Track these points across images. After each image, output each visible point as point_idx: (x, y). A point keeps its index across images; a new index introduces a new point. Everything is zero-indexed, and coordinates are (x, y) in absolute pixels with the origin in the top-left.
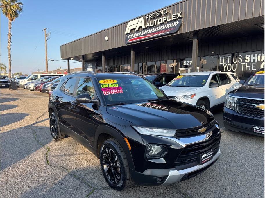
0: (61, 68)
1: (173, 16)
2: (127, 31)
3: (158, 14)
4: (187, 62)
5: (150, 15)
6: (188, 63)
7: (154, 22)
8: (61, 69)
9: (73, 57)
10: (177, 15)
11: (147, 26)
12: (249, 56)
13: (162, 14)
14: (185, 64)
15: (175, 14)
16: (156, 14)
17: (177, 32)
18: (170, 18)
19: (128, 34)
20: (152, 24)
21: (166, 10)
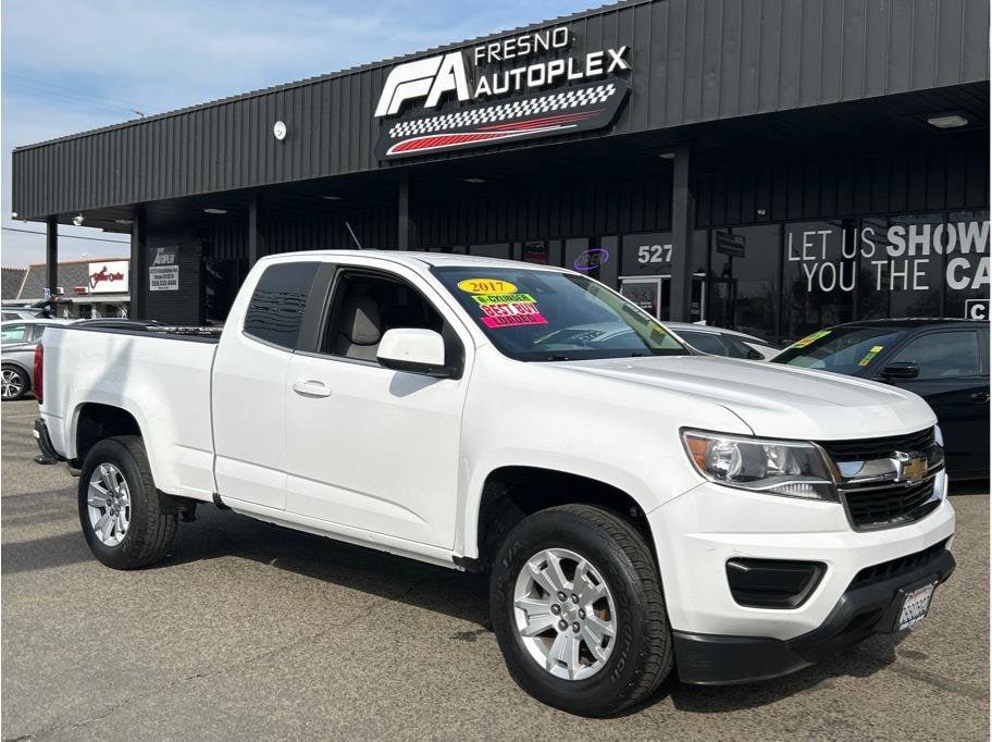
1: (593, 59)
2: (387, 105)
3: (528, 44)
4: (653, 249)
5: (494, 49)
6: (657, 254)
7: (512, 78)
10: (606, 60)
12: (901, 230)
13: (547, 47)
14: (643, 257)
15: (600, 54)
16: (520, 45)
17: (608, 128)
18: (579, 66)
19: (388, 117)
20: (501, 85)
21: (561, 33)
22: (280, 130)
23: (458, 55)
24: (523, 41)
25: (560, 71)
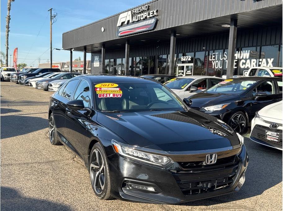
0: (80, 58)
1: (151, 13)
2: (119, 24)
3: (141, 9)
5: (136, 10)
7: (138, 17)
8: (80, 60)
9: (74, 48)
10: (153, 12)
11: (133, 20)
13: (144, 10)
15: (152, 11)
16: (140, 9)
17: (153, 29)
18: (149, 14)
19: (119, 26)
20: (137, 19)
21: (146, 6)
22: (103, 29)
23: (130, 11)
24: (141, 8)
25: (146, 16)
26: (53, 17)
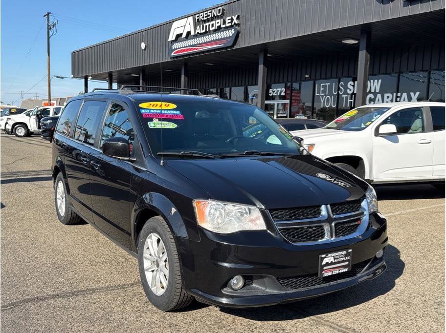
1: (229, 20)
2: (172, 37)
3: (210, 14)
5: (201, 15)
9: (92, 75)
10: (232, 20)
15: (230, 18)
16: (208, 14)
17: (232, 46)
18: (224, 23)
19: (172, 41)
21: (220, 10)
22: (143, 45)
24: (209, 13)
25: (219, 24)
26: (52, 27)
